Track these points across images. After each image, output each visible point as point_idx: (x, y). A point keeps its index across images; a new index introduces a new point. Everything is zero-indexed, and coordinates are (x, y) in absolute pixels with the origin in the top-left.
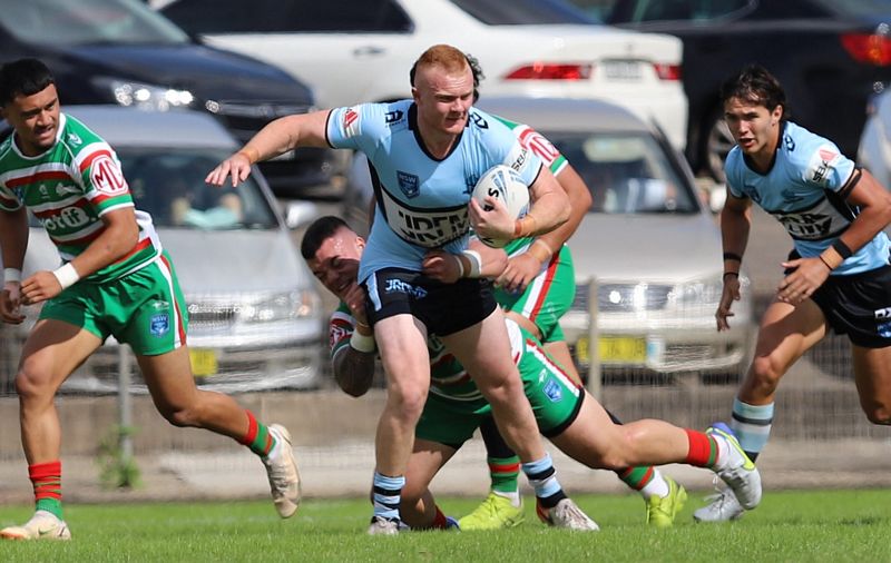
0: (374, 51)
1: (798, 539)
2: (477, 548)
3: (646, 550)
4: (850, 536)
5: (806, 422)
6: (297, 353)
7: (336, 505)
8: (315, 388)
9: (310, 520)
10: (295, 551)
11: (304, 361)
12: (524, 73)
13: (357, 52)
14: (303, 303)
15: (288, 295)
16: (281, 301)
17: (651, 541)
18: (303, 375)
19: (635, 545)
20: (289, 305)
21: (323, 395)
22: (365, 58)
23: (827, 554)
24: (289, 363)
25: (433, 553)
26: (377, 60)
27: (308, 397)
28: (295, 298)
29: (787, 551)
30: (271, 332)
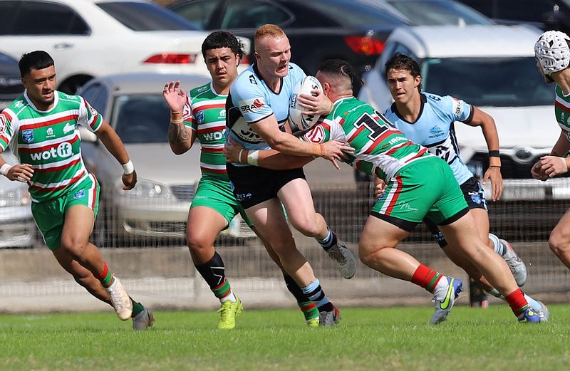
0: (67, 46)
1: (320, 337)
2: (128, 342)
3: (230, 344)
4: (351, 336)
5: (324, 268)
6: (21, 226)
7: (44, 318)
8: (32, 247)
9: (29, 326)
10: (21, 344)
11: (25, 231)
12: (156, 59)
13: (56, 47)
14: (24, 197)
15: (15, 192)
16: (11, 195)
17: (232, 339)
18: (24, 239)
19: (223, 341)
20: (16, 197)
21: (36, 251)
22: (61, 49)
23: (337, 346)
24: (16, 232)
25: (102, 345)
26: (68, 51)
27: (27, 252)
28: (19, 193)
29: (313, 345)
30: (5, 213)
